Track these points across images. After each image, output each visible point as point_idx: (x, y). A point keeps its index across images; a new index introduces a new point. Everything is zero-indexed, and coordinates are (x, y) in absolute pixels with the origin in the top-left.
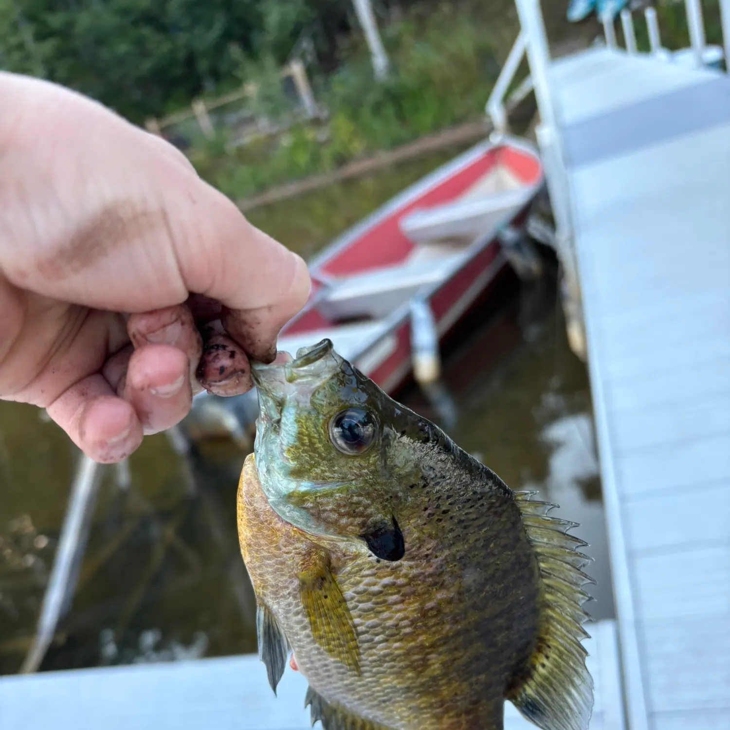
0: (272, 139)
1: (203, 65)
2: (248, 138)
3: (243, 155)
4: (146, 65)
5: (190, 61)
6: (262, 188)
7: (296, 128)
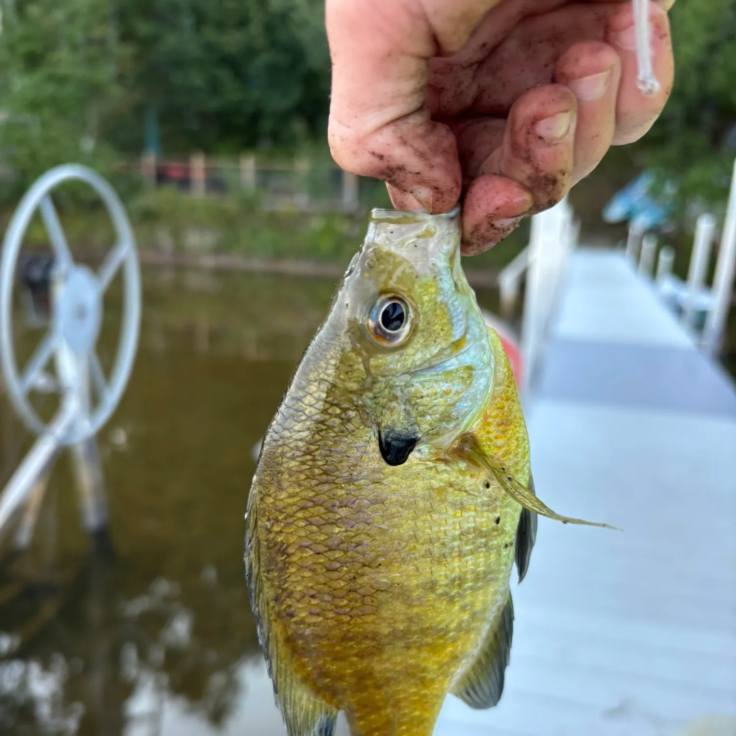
0: (304, 216)
1: (266, 125)
2: (283, 206)
3: (273, 220)
4: (213, 104)
5: (256, 117)
6: (279, 255)
7: (330, 216)
